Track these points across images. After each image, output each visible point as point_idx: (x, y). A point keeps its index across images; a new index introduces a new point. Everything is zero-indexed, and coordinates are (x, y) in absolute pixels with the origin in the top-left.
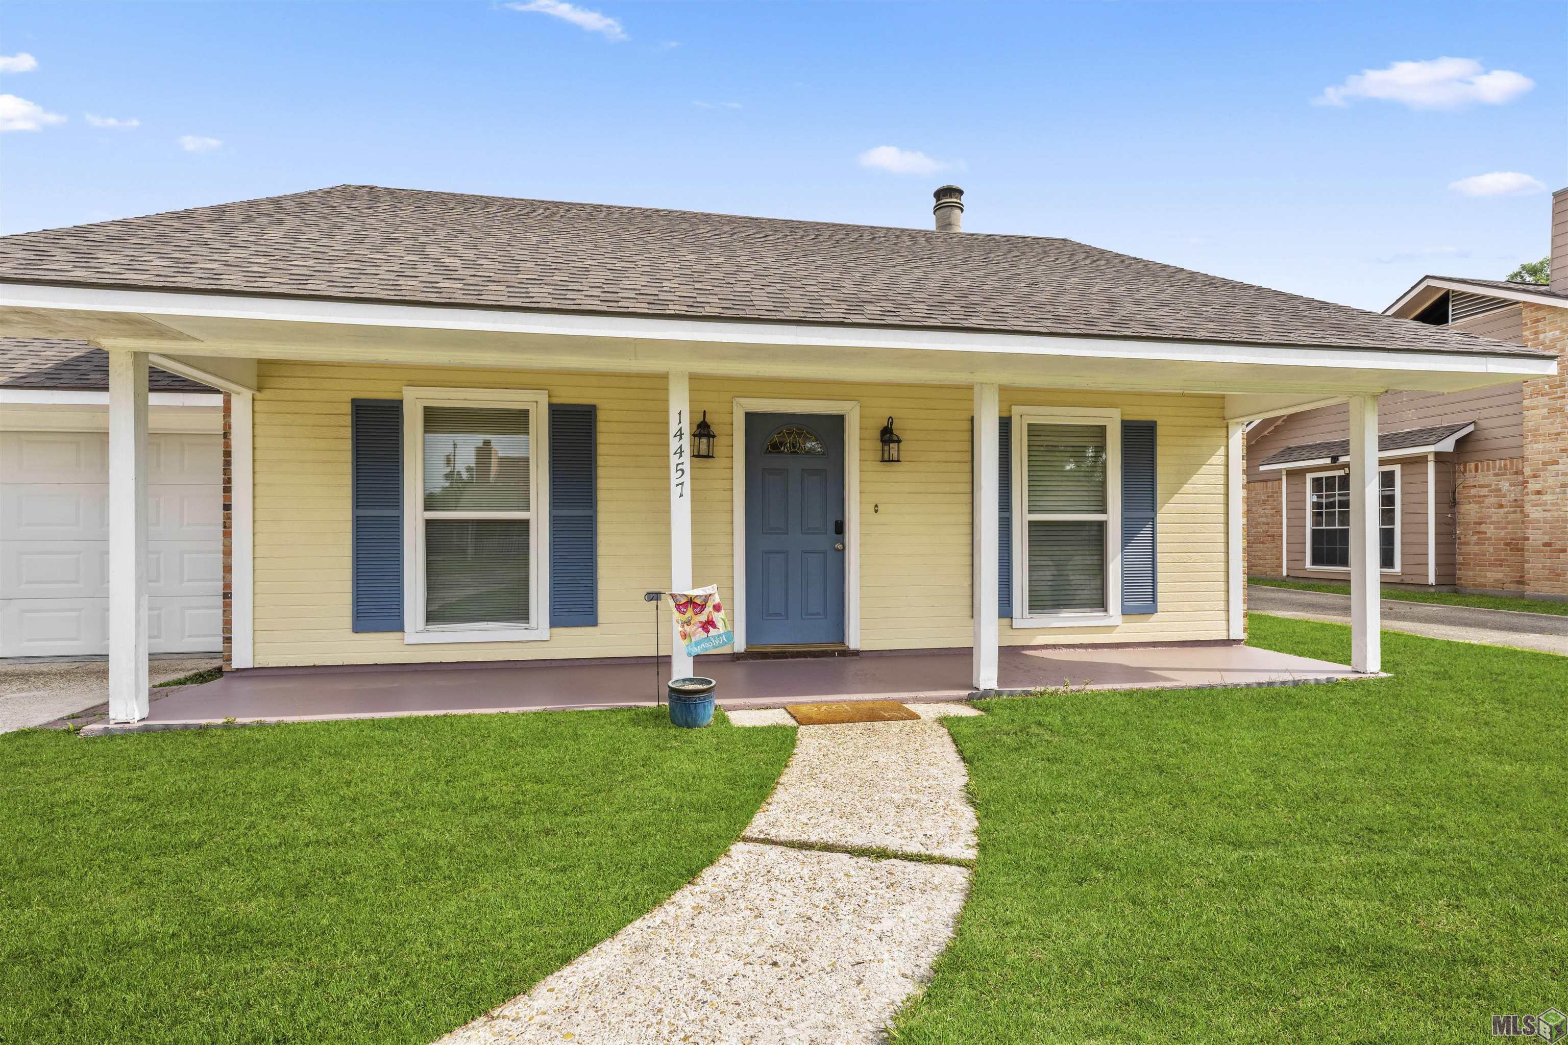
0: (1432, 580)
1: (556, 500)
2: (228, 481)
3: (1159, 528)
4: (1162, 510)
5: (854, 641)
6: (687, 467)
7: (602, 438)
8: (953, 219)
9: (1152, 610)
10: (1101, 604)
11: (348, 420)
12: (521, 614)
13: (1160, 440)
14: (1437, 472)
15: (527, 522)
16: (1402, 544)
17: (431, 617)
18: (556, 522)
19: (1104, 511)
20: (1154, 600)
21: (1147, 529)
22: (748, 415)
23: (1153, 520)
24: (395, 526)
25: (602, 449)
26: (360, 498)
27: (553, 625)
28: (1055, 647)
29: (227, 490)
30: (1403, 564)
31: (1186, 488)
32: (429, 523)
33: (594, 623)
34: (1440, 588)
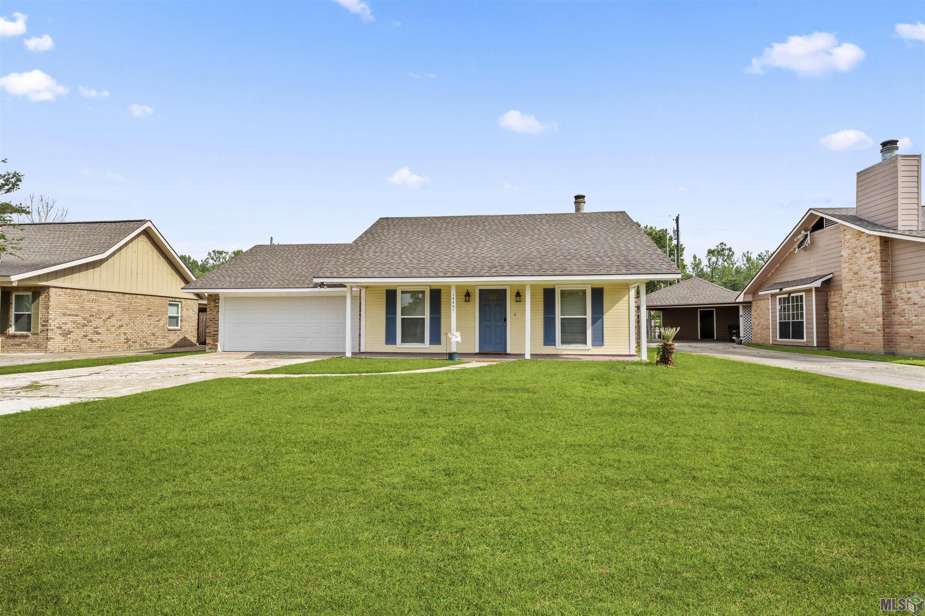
0: (815, 345)
1: (431, 313)
2: (360, 309)
3: (604, 320)
4: (607, 314)
5: (508, 351)
6: (455, 306)
7: (442, 297)
8: (580, 207)
9: (603, 345)
10: (585, 342)
11: (385, 295)
12: (422, 341)
13: (605, 293)
14: (816, 296)
15: (424, 318)
16: (806, 328)
17: (403, 341)
18: (431, 319)
19: (586, 315)
20: (603, 341)
21: (600, 320)
22: (480, 290)
23: (602, 317)
24: (395, 319)
25: (442, 300)
26: (387, 313)
27: (430, 344)
28: (570, 355)
29: (360, 311)
30: (807, 337)
31: (614, 308)
32: (402, 319)
33: (440, 344)
34: (819, 348)
